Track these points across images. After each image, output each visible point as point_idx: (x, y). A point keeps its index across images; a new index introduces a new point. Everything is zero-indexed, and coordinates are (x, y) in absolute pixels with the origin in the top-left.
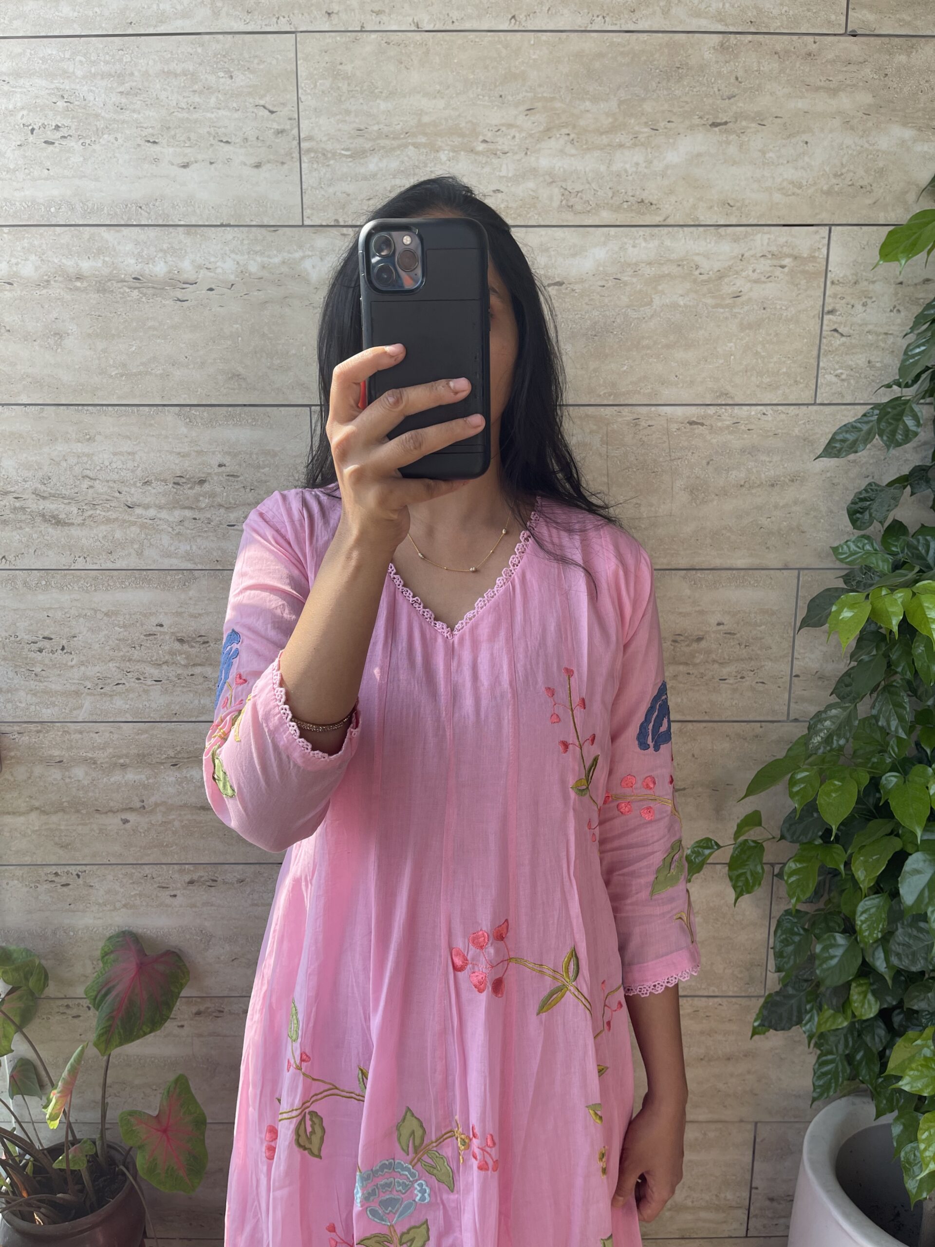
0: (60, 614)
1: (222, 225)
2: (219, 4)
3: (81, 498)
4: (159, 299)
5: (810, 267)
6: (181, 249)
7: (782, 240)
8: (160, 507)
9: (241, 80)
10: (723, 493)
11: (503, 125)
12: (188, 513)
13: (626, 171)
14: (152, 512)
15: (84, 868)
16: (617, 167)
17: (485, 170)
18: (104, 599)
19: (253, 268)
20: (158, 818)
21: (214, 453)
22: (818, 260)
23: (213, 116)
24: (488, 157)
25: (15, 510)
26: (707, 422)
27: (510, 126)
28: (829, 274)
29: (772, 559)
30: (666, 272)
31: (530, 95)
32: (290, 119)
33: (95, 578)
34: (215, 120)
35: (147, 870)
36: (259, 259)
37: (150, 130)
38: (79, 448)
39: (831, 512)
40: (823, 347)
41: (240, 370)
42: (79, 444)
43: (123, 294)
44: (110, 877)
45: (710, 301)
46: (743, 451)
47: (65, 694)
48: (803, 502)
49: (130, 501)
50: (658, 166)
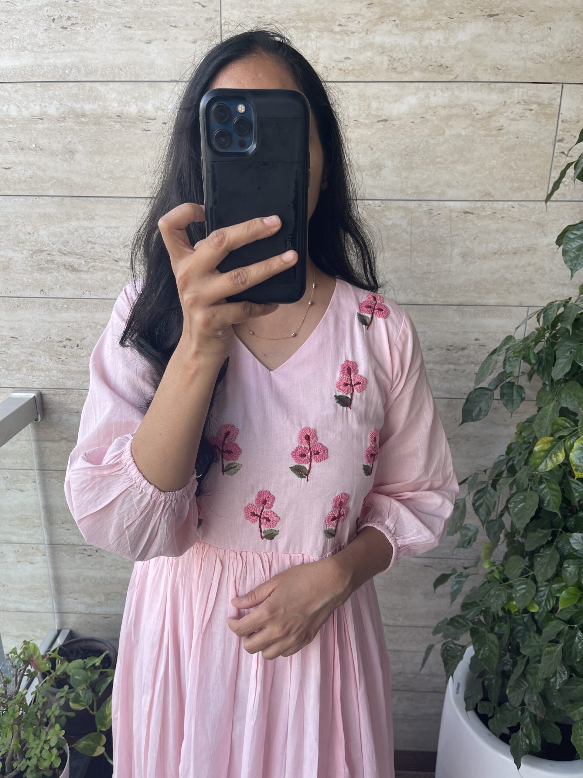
0: (75, 325)
1: (171, 81)
3: (86, 255)
4: (133, 129)
5: (548, 111)
6: (146, 97)
7: (531, 93)
10: (484, 257)
11: (352, 14)
13: (431, 45)
16: (425, 42)
17: (339, 44)
18: (101, 316)
22: (554, 106)
23: (167, 9)
24: (342, 35)
25: (48, 261)
26: (475, 212)
27: (357, 15)
28: (561, 116)
29: (512, 300)
30: (455, 113)
32: (215, 11)
33: (96, 304)
34: (168, 12)
37: (127, 19)
38: (85, 223)
39: (552, 270)
40: (554, 163)
42: (85, 222)
43: (110, 126)
45: (482, 133)
46: (497, 231)
47: (80, 372)
48: (534, 264)
49: (116, 257)
50: (452, 42)
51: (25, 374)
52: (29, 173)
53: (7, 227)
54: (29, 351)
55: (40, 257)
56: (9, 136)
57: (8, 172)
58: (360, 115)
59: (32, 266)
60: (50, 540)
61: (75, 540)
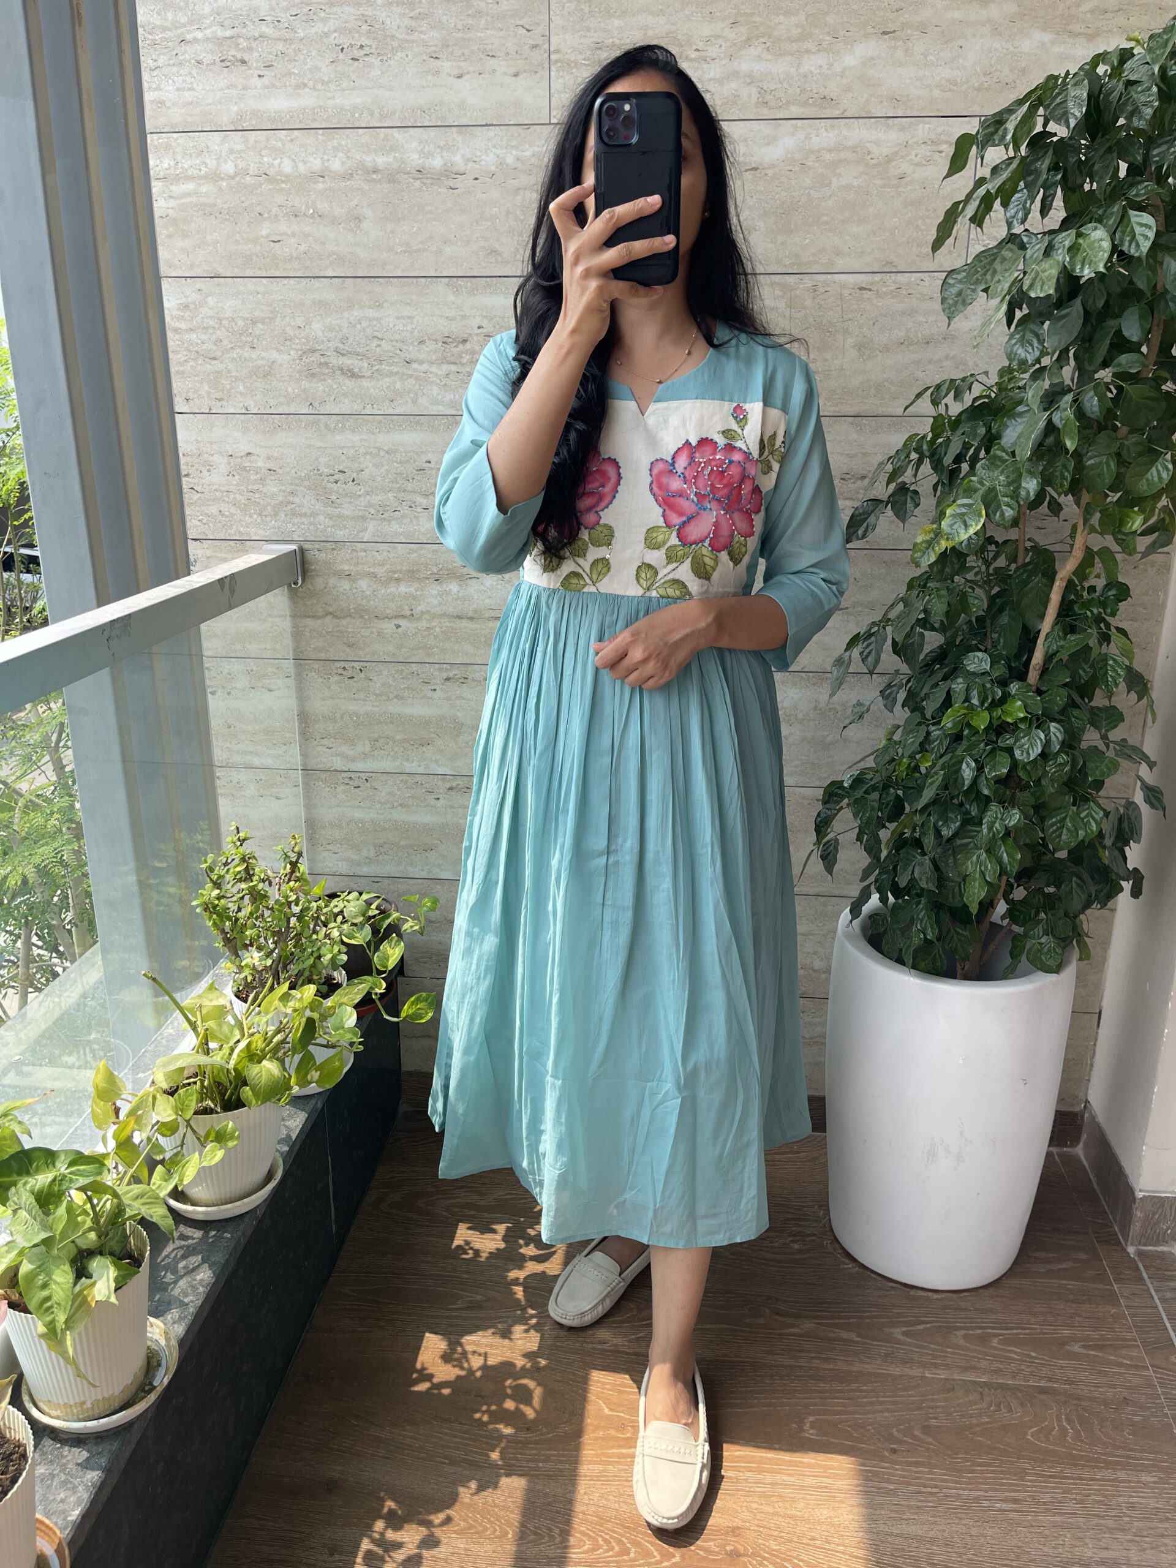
0: (352, 452)
1: (486, 125)
3: (370, 355)
4: (436, 188)
6: (454, 146)
7: (940, 129)
8: (432, 363)
9: (506, 5)
10: (886, 349)
11: (712, 36)
12: (453, 368)
13: (812, 72)
14: (425, 367)
15: (365, 664)
16: (804, 69)
18: (385, 440)
19: (510, 160)
20: (424, 624)
21: (474, 317)
23: (482, 35)
24: (699, 63)
25: (320, 365)
26: (874, 288)
27: (718, 37)
30: (843, 158)
31: (735, 11)
32: (543, 36)
33: (380, 422)
34: (484, 38)
35: (414, 667)
36: (514, 152)
37: (434, 48)
38: (371, 313)
41: (498, 247)
42: (371, 310)
43: (408, 184)
44: (385, 673)
45: (879, 182)
46: (903, 313)
47: (354, 518)
48: (953, 358)
49: (408, 357)
50: (838, 68)
51: (283, 521)
52: (302, 248)
53: (271, 319)
54: (289, 488)
55: (311, 359)
56: (280, 199)
57: (277, 246)
59: (300, 372)
60: (304, 764)
61: (338, 763)
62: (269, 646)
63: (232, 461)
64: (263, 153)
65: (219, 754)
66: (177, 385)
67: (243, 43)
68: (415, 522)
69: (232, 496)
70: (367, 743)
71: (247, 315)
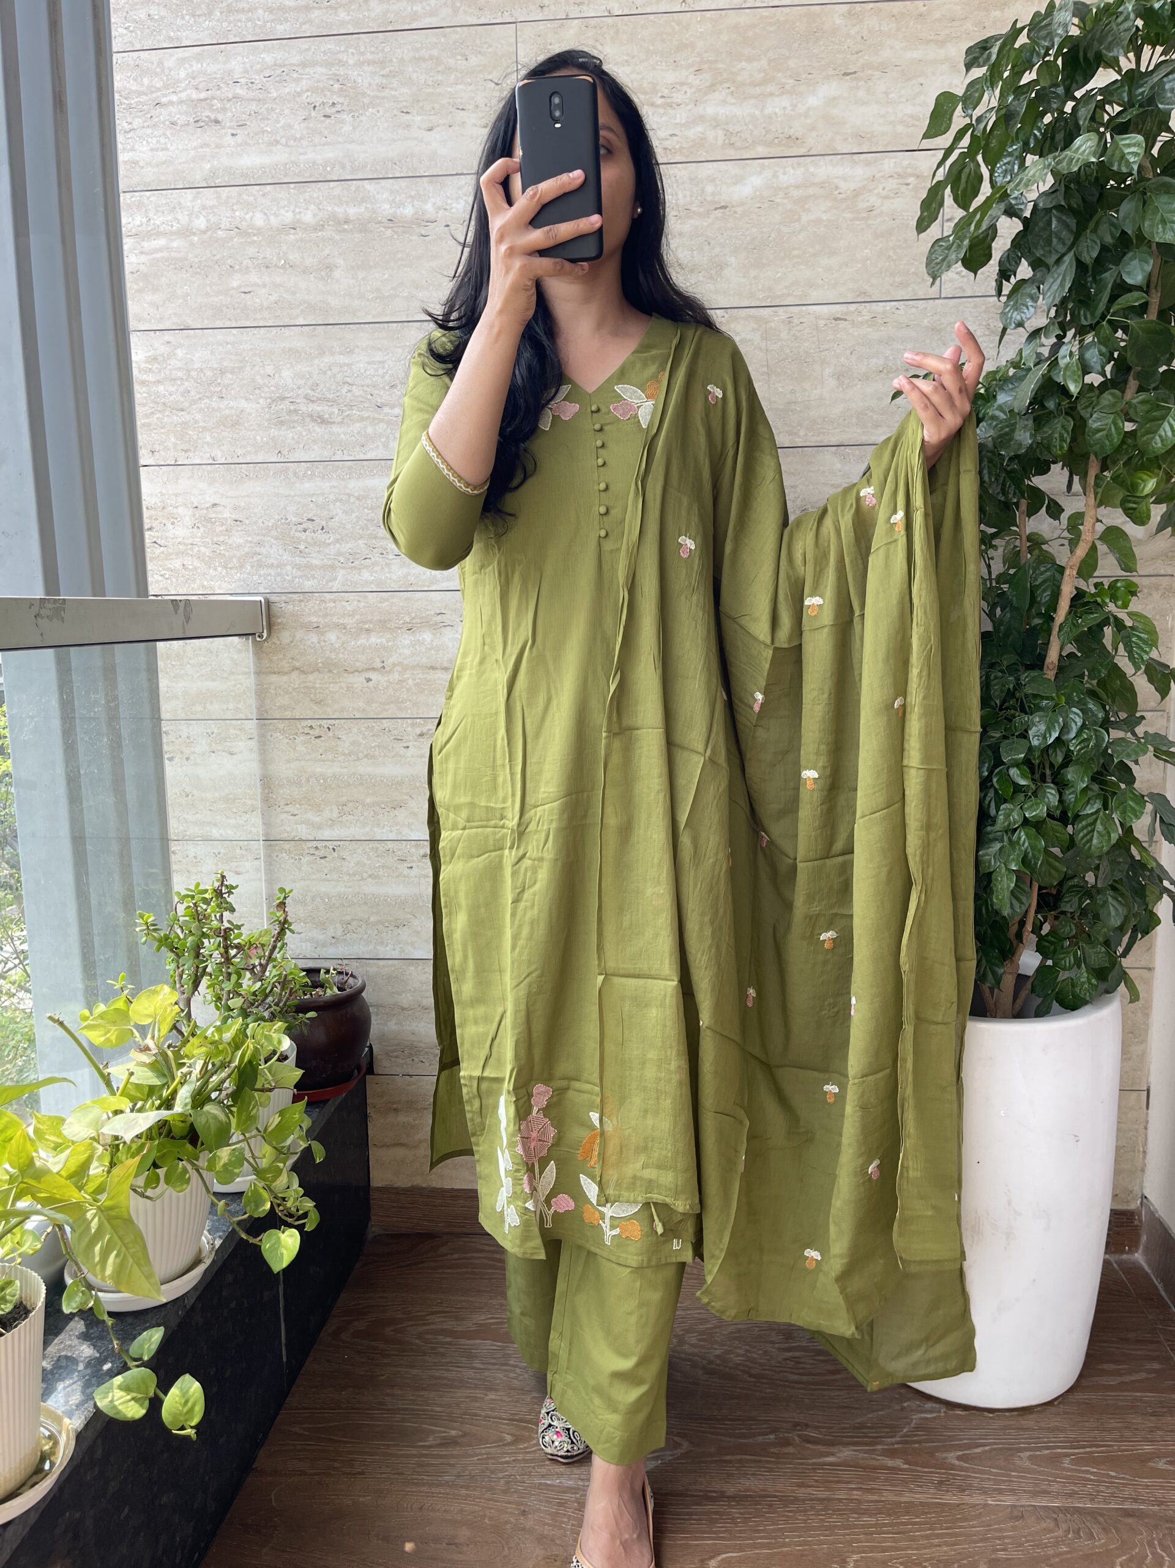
0: (321, 499)
1: (457, 174)
2: (458, 5)
3: (340, 401)
4: (407, 235)
6: (425, 194)
7: (906, 163)
9: (474, 60)
10: (866, 377)
11: (677, 83)
13: (776, 114)
15: (333, 722)
16: (768, 111)
17: (663, 119)
18: (355, 485)
20: (396, 676)
23: (452, 90)
24: (665, 109)
25: (290, 412)
26: (849, 318)
27: (682, 84)
30: (811, 193)
31: (698, 59)
33: (350, 468)
34: (453, 93)
35: (386, 723)
37: (404, 104)
38: (341, 359)
42: (342, 356)
43: (379, 232)
44: (355, 730)
45: (849, 216)
46: (880, 341)
47: (323, 567)
49: (379, 402)
50: (801, 109)
51: (249, 573)
52: (275, 297)
53: (240, 368)
54: (257, 539)
55: (282, 406)
56: (251, 251)
57: (248, 296)
58: (692, 203)
59: (268, 420)
60: (266, 834)
61: (303, 831)
62: (231, 706)
63: (198, 513)
64: (235, 207)
65: (174, 827)
66: (142, 438)
67: (217, 104)
68: (386, 570)
69: (196, 549)
70: (335, 808)
71: (215, 366)
